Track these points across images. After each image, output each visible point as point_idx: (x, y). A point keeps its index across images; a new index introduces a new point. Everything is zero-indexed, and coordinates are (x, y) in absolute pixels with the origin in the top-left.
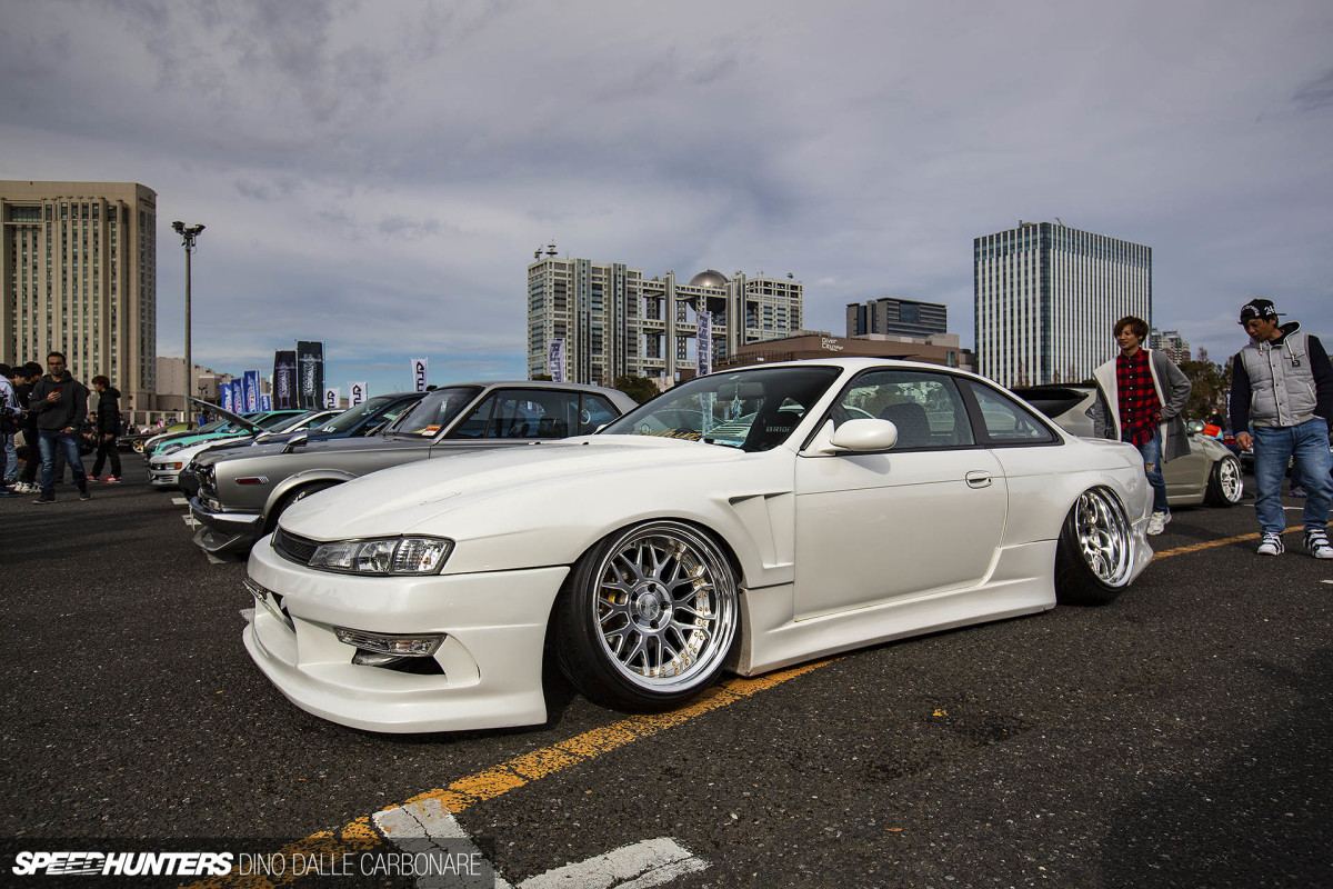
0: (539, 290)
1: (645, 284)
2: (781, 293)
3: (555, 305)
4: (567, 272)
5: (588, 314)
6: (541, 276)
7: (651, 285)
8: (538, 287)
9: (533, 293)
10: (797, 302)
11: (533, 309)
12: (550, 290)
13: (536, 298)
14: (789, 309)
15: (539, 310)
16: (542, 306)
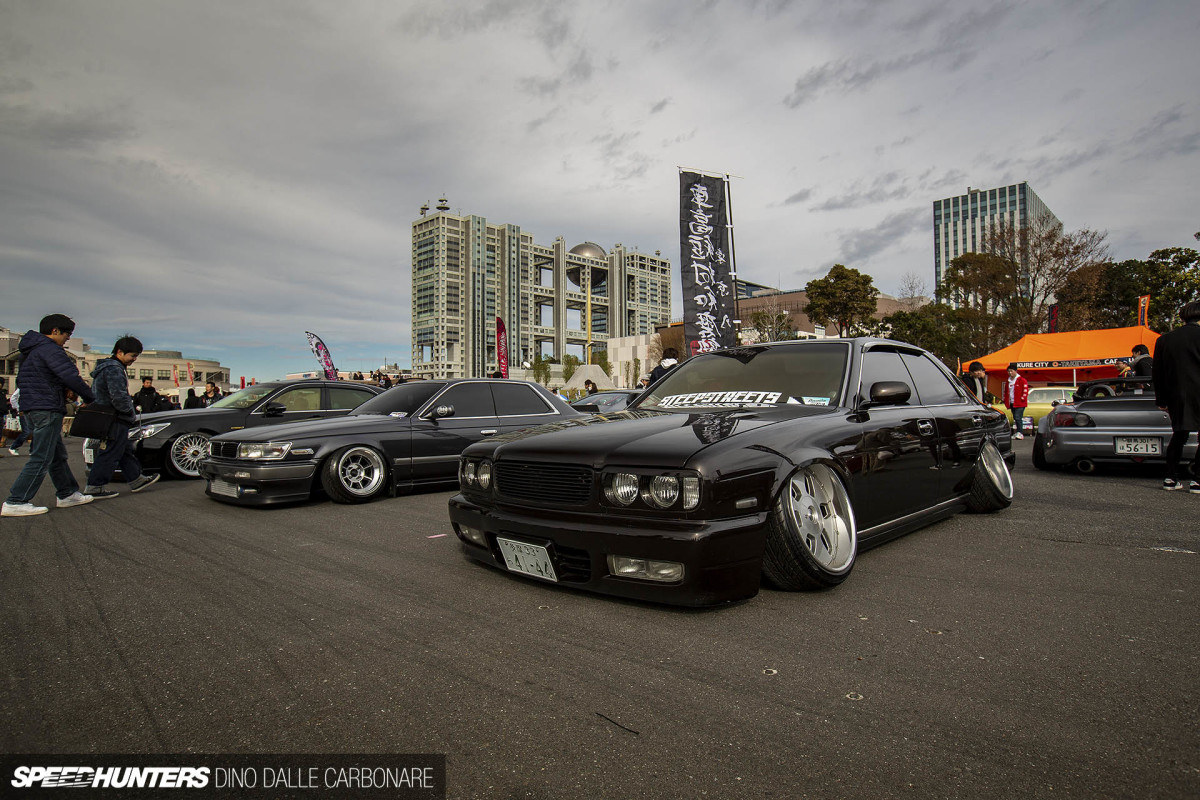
0: (429, 248)
1: (536, 249)
2: (654, 269)
3: (448, 264)
4: (461, 229)
5: (483, 275)
6: (431, 232)
7: (541, 251)
8: (426, 245)
9: (418, 251)
10: (666, 278)
11: (419, 269)
12: (442, 247)
13: (423, 257)
14: (659, 284)
15: (429, 269)
16: (432, 265)
